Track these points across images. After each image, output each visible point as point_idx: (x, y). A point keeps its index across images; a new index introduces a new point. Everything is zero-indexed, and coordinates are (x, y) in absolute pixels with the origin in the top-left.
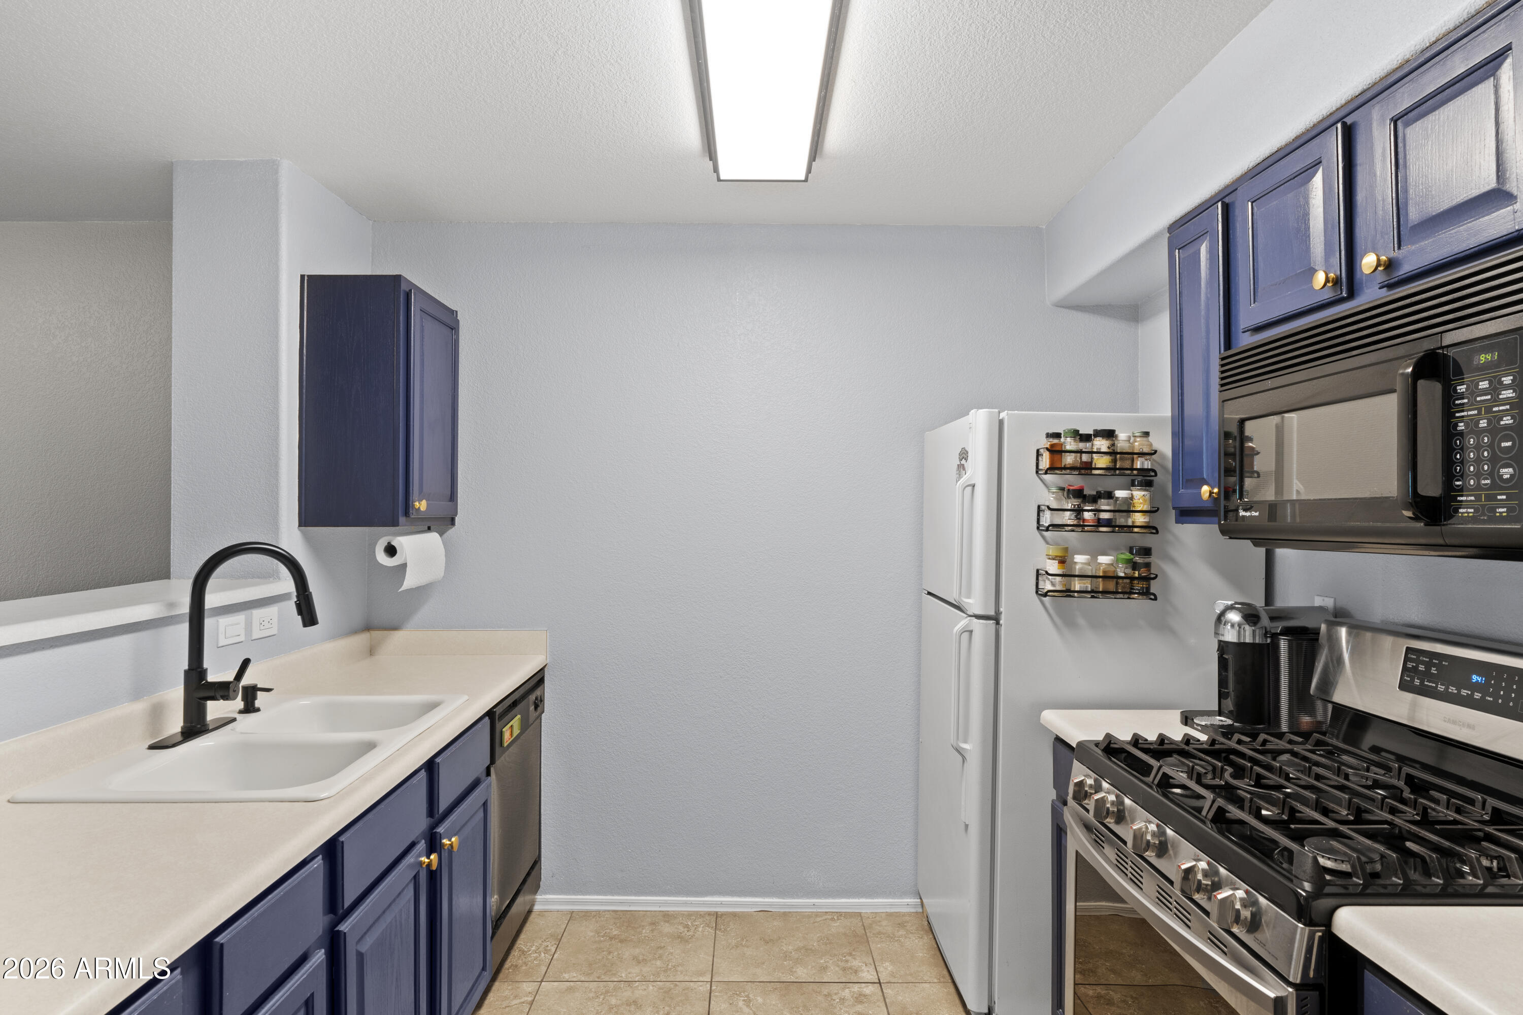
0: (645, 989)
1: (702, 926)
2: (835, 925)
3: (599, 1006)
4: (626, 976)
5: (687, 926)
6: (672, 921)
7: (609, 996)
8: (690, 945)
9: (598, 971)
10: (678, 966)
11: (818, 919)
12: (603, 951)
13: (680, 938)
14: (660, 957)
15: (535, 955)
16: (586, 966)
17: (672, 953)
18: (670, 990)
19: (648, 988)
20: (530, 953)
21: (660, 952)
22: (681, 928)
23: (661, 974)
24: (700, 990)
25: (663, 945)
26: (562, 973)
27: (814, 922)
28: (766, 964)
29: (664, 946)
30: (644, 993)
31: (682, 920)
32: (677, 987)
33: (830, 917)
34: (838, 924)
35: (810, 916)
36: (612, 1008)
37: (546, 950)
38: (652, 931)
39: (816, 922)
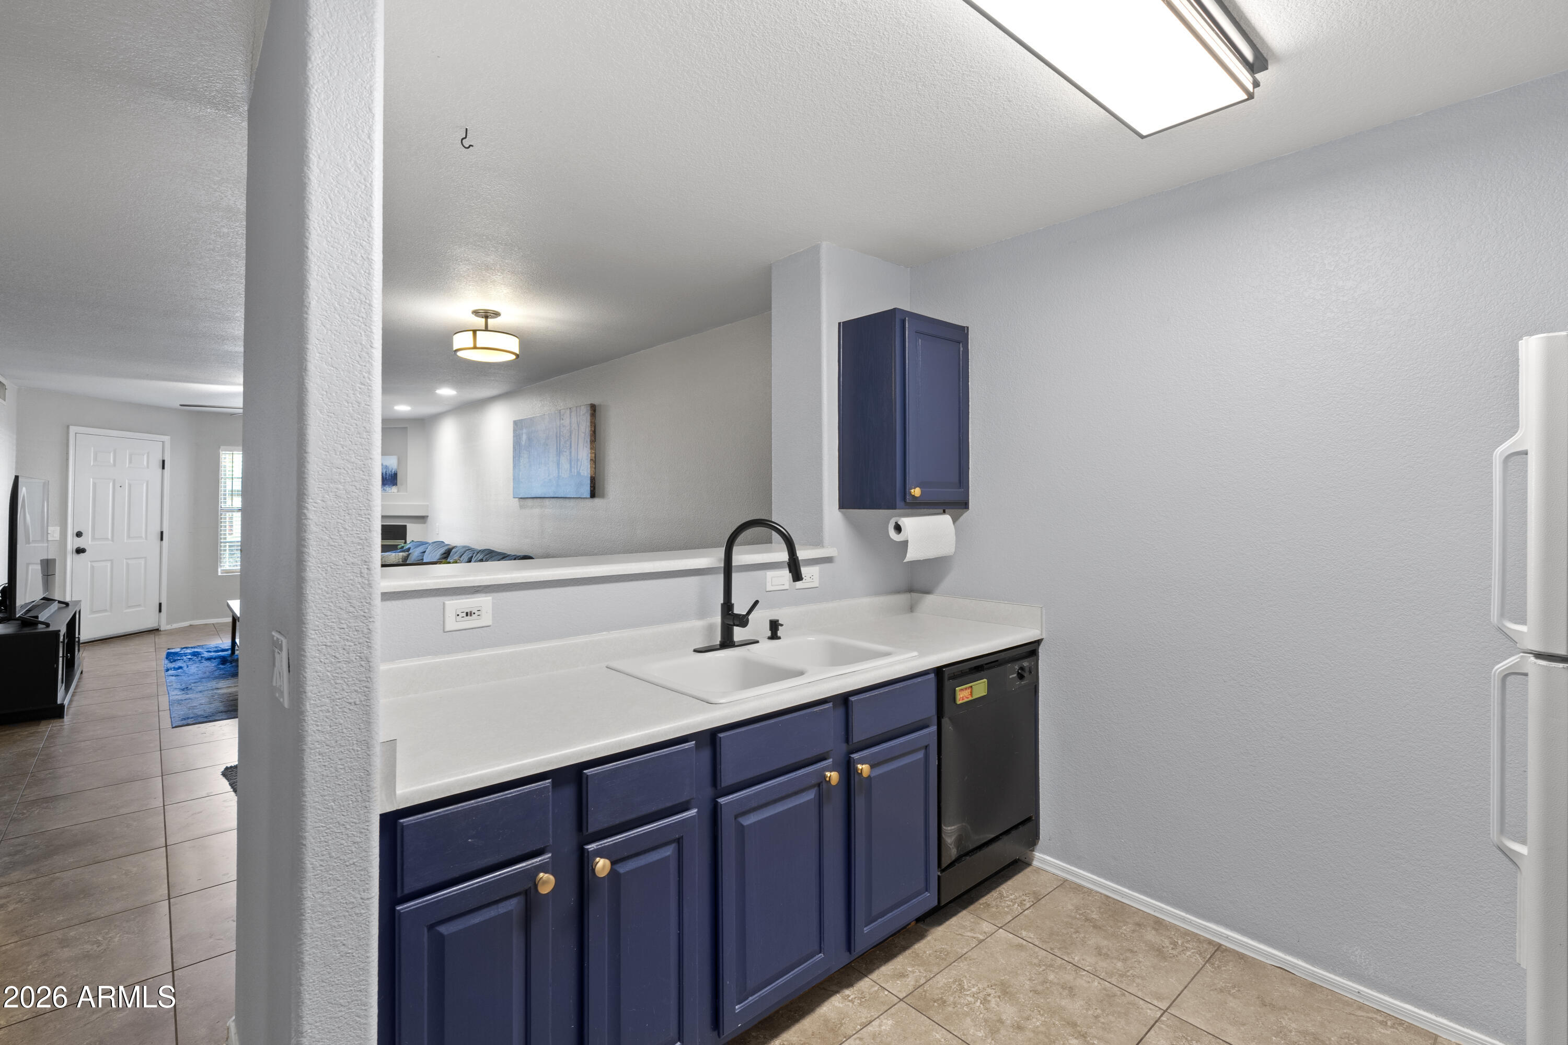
0: (1089, 982)
1: (1193, 951)
2: (1383, 1031)
3: (1036, 974)
4: (1079, 961)
5: (1175, 944)
6: (1161, 931)
7: (1051, 970)
8: (1166, 963)
9: (1055, 943)
10: (1138, 977)
11: (1359, 1013)
12: (1072, 928)
13: (1160, 952)
14: (1125, 960)
15: (1009, 903)
16: (1048, 933)
17: (1140, 962)
18: (1115, 996)
19: (1092, 982)
20: (1007, 899)
21: (1128, 955)
22: (1167, 942)
23: (1115, 976)
24: (1147, 1012)
25: (1135, 949)
26: (1022, 929)
27: (1350, 1014)
28: (1245, 1027)
29: (1136, 952)
30: (1086, 985)
31: (1174, 935)
32: (1123, 997)
33: (1380, 1018)
34: (1389, 1032)
35: (1348, 1003)
36: (1047, 983)
37: (1021, 903)
38: (1134, 931)
39: (1353, 1015)
